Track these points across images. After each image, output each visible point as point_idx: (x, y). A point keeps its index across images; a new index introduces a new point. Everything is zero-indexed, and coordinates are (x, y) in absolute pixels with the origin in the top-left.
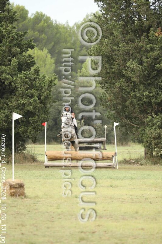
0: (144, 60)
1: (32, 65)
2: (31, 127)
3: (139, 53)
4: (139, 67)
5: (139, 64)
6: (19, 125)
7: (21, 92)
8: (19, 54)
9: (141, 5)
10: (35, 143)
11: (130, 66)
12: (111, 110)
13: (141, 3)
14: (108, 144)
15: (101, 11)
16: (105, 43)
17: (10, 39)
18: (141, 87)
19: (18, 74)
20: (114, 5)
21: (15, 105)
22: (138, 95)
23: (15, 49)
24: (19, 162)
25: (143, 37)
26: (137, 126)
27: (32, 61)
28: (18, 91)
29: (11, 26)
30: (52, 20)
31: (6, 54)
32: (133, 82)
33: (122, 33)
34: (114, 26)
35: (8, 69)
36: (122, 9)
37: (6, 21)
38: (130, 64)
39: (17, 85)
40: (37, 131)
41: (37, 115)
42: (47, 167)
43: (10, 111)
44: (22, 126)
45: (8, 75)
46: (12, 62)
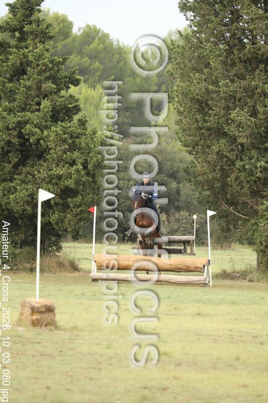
0: (259, 109)
1: (75, 111)
2: (71, 213)
3: (252, 97)
4: (250, 120)
5: (250, 116)
6: (52, 211)
7: (55, 156)
8: (53, 94)
9: (256, 18)
10: (77, 240)
11: (236, 118)
12: (204, 190)
13: (256, 16)
14: (199, 246)
15: (191, 27)
16: (196, 79)
17: (39, 68)
18: (254, 153)
19: (51, 126)
20: (213, 18)
21: (45, 177)
22: (247, 167)
23: (48, 84)
24: (50, 271)
25: (258, 72)
26: (246, 217)
27: (75, 107)
28: (51, 154)
29: (42, 46)
30: (112, 39)
31: (32, 92)
32: (240, 144)
33: (224, 63)
34: (210, 52)
35: (34, 117)
36: (225, 25)
37: (33, 39)
38: (236, 115)
39: (50, 145)
40: (81, 220)
41: (81, 194)
42: (95, 280)
43: (37, 186)
44: (56, 212)
45: (36, 127)
46: (42, 107)
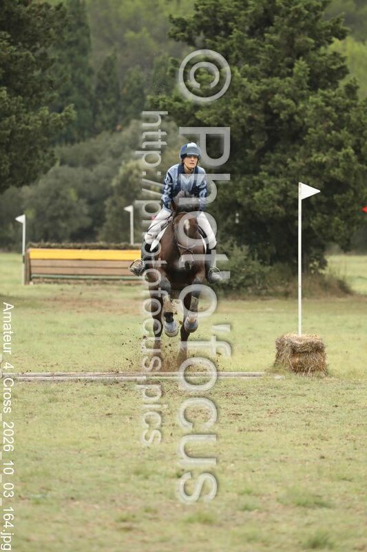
1: (341, 75)
2: (339, 215)
6: (312, 212)
8: (310, 51)
10: (348, 253)
17: (291, 16)
19: (308, 95)
21: (303, 167)
23: (302, 38)
27: (341, 68)
28: (309, 134)
31: (281, 50)
35: (285, 84)
39: (308, 122)
40: (351, 224)
43: (292, 178)
44: (319, 214)
45: (287, 98)
46: (295, 70)
